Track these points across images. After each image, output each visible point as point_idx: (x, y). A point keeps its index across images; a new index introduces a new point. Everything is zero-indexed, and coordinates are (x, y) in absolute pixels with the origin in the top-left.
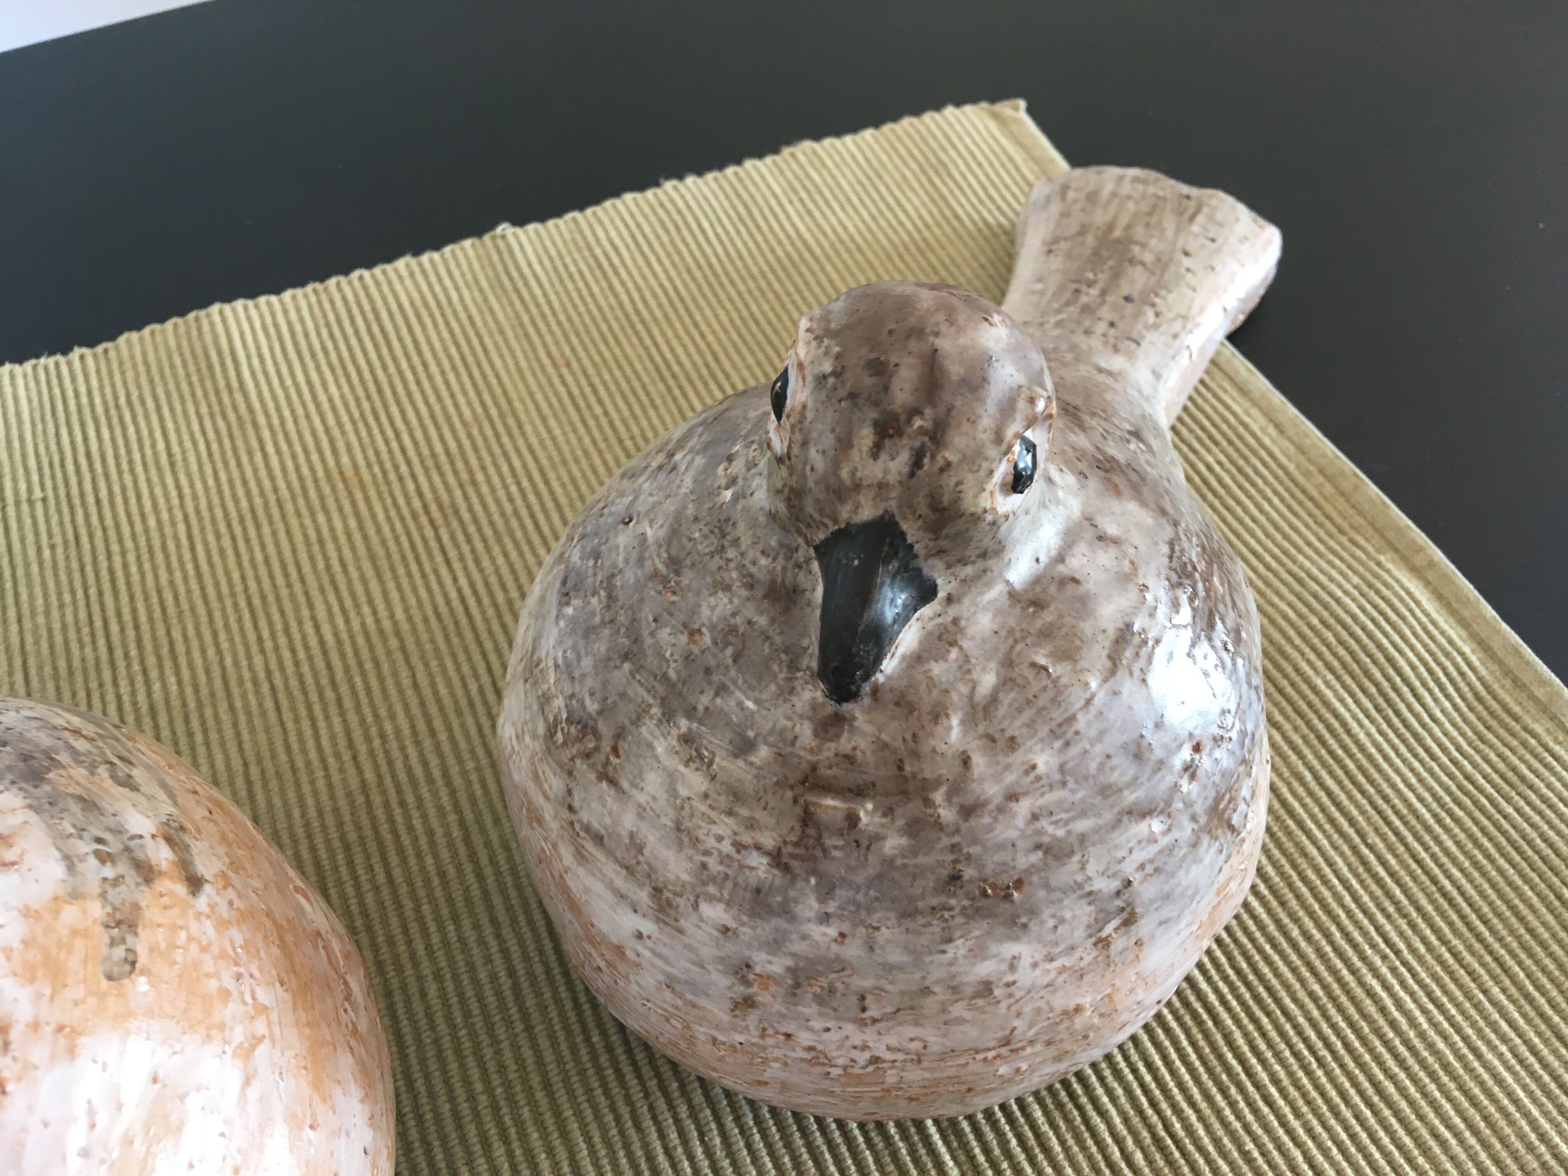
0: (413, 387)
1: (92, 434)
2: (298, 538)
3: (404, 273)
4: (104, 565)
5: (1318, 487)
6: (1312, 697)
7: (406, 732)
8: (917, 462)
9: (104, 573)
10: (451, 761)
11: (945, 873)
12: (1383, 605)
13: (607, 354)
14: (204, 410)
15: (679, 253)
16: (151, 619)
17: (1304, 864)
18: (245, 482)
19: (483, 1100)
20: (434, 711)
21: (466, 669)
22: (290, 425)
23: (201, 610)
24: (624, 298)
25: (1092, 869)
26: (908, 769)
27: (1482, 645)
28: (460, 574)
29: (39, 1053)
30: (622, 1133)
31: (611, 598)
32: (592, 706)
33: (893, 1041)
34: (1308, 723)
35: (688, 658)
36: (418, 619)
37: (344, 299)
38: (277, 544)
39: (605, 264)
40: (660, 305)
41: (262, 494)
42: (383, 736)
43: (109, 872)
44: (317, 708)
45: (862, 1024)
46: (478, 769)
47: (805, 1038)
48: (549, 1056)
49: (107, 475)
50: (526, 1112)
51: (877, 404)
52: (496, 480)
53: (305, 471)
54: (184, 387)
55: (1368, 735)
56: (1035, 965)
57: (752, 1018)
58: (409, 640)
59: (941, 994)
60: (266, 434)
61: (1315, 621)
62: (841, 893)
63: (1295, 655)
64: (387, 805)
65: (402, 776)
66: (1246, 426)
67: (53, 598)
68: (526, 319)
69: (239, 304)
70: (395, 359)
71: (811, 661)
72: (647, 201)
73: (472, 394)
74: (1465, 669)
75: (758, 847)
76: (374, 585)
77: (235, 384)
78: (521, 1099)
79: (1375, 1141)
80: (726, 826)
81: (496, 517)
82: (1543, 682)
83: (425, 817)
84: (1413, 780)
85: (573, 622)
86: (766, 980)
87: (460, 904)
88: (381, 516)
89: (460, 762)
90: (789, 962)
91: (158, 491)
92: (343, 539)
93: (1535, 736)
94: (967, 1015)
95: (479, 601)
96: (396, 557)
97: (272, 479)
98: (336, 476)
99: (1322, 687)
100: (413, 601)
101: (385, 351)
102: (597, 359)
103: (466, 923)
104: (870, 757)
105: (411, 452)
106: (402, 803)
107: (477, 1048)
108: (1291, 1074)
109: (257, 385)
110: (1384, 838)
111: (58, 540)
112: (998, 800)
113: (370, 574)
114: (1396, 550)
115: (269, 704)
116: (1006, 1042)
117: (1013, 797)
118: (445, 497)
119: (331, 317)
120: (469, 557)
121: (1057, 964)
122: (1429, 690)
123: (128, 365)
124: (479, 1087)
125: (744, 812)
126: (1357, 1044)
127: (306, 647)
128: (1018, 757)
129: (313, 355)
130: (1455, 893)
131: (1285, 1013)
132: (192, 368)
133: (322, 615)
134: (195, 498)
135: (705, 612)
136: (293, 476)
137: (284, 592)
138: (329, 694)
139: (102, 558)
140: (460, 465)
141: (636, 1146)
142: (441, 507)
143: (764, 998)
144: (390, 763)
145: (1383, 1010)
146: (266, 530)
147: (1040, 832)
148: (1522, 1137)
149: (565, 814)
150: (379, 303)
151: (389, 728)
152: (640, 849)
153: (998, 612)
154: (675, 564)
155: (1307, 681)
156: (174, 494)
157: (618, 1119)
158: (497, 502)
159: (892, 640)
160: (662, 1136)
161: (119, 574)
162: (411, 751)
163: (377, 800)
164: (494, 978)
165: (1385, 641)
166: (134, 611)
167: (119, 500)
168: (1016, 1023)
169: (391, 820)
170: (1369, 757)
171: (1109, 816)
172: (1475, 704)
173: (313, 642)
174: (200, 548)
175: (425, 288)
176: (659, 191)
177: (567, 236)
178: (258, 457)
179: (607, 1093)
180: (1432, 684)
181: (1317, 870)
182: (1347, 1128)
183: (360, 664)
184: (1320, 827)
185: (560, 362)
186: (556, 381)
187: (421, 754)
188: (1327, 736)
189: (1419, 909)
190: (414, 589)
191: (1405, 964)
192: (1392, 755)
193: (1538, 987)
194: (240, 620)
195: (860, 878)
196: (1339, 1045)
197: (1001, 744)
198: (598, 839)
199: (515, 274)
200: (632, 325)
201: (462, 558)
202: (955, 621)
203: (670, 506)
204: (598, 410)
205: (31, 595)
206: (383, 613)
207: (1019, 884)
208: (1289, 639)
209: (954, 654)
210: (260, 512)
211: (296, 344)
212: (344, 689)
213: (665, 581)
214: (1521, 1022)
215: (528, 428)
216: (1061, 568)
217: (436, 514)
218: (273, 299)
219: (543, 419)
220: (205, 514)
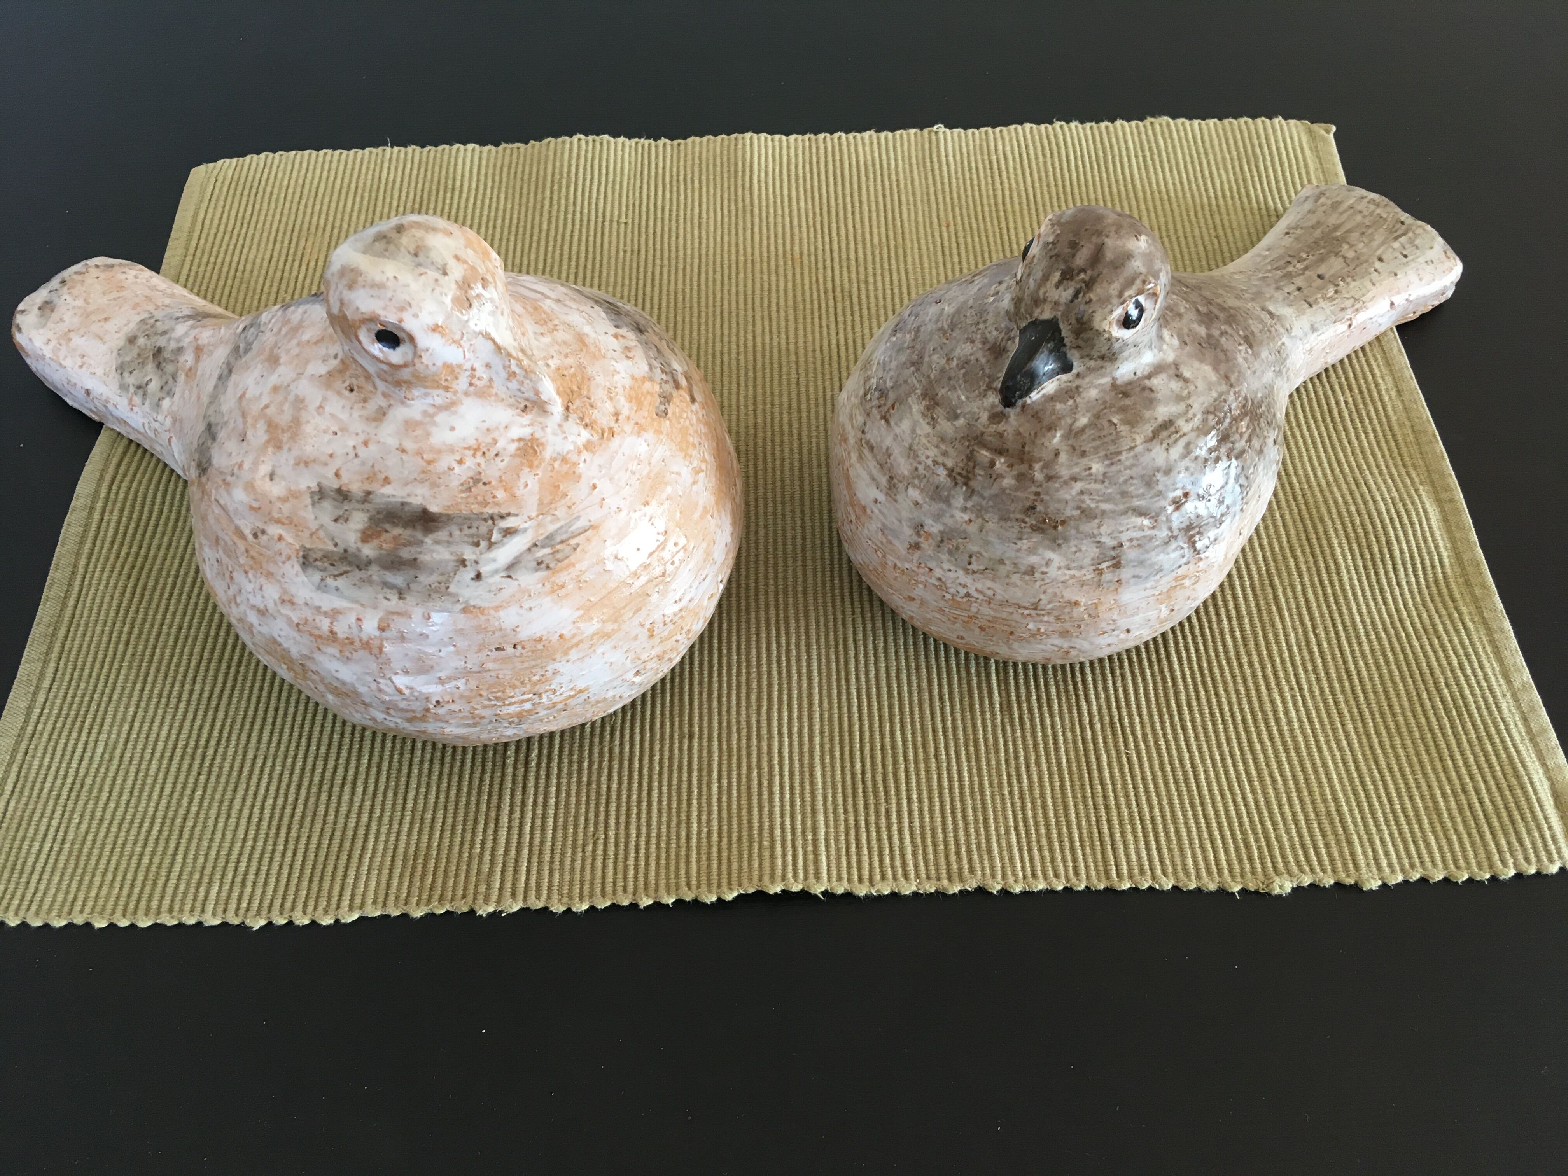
0: (849, 215)
1: (660, 193)
2: (758, 285)
3: (867, 141)
4: (650, 270)
5: (1405, 436)
6: (1326, 548)
7: (786, 406)
8: (1076, 296)
9: (649, 274)
10: (805, 428)
11: (1028, 504)
12: (1403, 513)
13: (975, 226)
14: (726, 195)
15: (1046, 172)
16: (668, 307)
17: (1269, 629)
18: (737, 245)
19: (772, 588)
20: (803, 399)
21: (828, 383)
22: (771, 219)
23: (695, 310)
24: (999, 193)
25: (1103, 530)
26: (1027, 449)
27: (1458, 556)
28: (841, 331)
29: (628, 428)
30: (835, 625)
31: (916, 337)
32: (889, 384)
33: (979, 586)
34: (1316, 563)
35: (942, 371)
36: (810, 349)
37: (826, 148)
38: (745, 286)
39: (995, 167)
40: (1020, 203)
41: (745, 255)
42: (773, 405)
43: (664, 377)
44: (742, 379)
45: (967, 571)
46: (818, 437)
47: (938, 573)
48: (810, 580)
49: (663, 219)
50: (791, 601)
51: (1066, 262)
52: (880, 284)
53: (772, 248)
54: (718, 178)
55: (1350, 579)
56: (1059, 568)
57: (917, 554)
58: (802, 359)
59: (1009, 567)
60: (757, 220)
61: (1353, 508)
62: (975, 498)
63: (1329, 523)
64: (765, 439)
65: (777, 428)
66: (1377, 385)
67: (620, 280)
68: (932, 190)
69: (763, 136)
70: (844, 195)
71: (998, 384)
72: (1039, 131)
73: (883, 229)
74: (1437, 564)
75: (944, 465)
76: (791, 323)
77: (747, 185)
78: (791, 594)
79: (1235, 765)
80: (933, 452)
81: (873, 305)
82: (1484, 586)
83: (782, 451)
84: (1364, 611)
85: (894, 344)
86: (929, 535)
87: (787, 498)
88: (807, 287)
89: (810, 431)
90: (941, 528)
91: (689, 236)
92: (782, 292)
93: (1460, 614)
94: (1019, 583)
95: (847, 349)
96: (808, 311)
97: (753, 248)
98: (789, 256)
99: (1336, 545)
100: (810, 338)
101: (840, 188)
102: (967, 227)
103: (788, 508)
104: (1011, 437)
105: (836, 255)
106: (773, 441)
107: (776, 565)
108: (1203, 722)
109: (760, 190)
110: (1327, 633)
111: (629, 248)
112: (1066, 478)
113: (791, 317)
114: (1434, 486)
115: (718, 369)
116: (1035, 606)
117: (1074, 479)
118: (847, 286)
119: (814, 159)
120: (849, 323)
121: (1072, 572)
122: (1406, 569)
123: (690, 157)
124: (771, 582)
125: (943, 447)
126: (1250, 721)
127: (746, 346)
128: (1085, 461)
129: (797, 179)
130: (1354, 673)
131: (1217, 694)
132: (725, 169)
133: (759, 331)
134: (708, 246)
135: (958, 350)
136: (765, 249)
137: (742, 313)
138: (751, 374)
139: (650, 266)
140: (862, 269)
141: (840, 633)
142: (842, 291)
143: (924, 545)
144: (772, 419)
145: (1275, 712)
146: (742, 275)
147: (1083, 501)
148: (1323, 794)
149: (860, 435)
150: (846, 157)
151: (777, 401)
152: (889, 456)
153: (1103, 391)
154: (953, 327)
155: (1328, 539)
156: (697, 241)
157: (835, 619)
158: (876, 298)
159: (1040, 384)
160: (855, 633)
161: (657, 277)
162: (786, 417)
163: (760, 435)
164: (794, 538)
165: (1392, 533)
166: (660, 299)
167: (666, 236)
168: (1042, 597)
169: (764, 447)
170: (1344, 591)
171: (1122, 507)
172: (1433, 585)
173: (750, 344)
174: (703, 275)
175: (876, 154)
176: (1050, 127)
177: (978, 142)
178: (749, 232)
179: (834, 606)
180: (1409, 565)
181: (1276, 635)
182: (1222, 755)
183: (772, 364)
184: (1291, 615)
185: (944, 223)
186: (937, 234)
187: (790, 420)
188: (1324, 571)
189: (1327, 673)
190: (813, 332)
191: (1303, 697)
192: (1359, 594)
193: (1378, 733)
194: (714, 321)
195: (987, 493)
196: (1239, 718)
197: (1078, 452)
198: (871, 448)
199: (935, 159)
200: (997, 211)
201: (845, 323)
202: (1077, 387)
203: (962, 299)
204: (956, 259)
205: (608, 274)
206: (792, 340)
207: (1063, 523)
208: (1330, 513)
209: (1071, 402)
210: (741, 265)
211: (789, 170)
212: (759, 374)
213: (945, 333)
214: (1356, 746)
215: (909, 259)
216: (1147, 382)
217: (839, 294)
218: (784, 138)
219: (921, 256)
220: (711, 257)
